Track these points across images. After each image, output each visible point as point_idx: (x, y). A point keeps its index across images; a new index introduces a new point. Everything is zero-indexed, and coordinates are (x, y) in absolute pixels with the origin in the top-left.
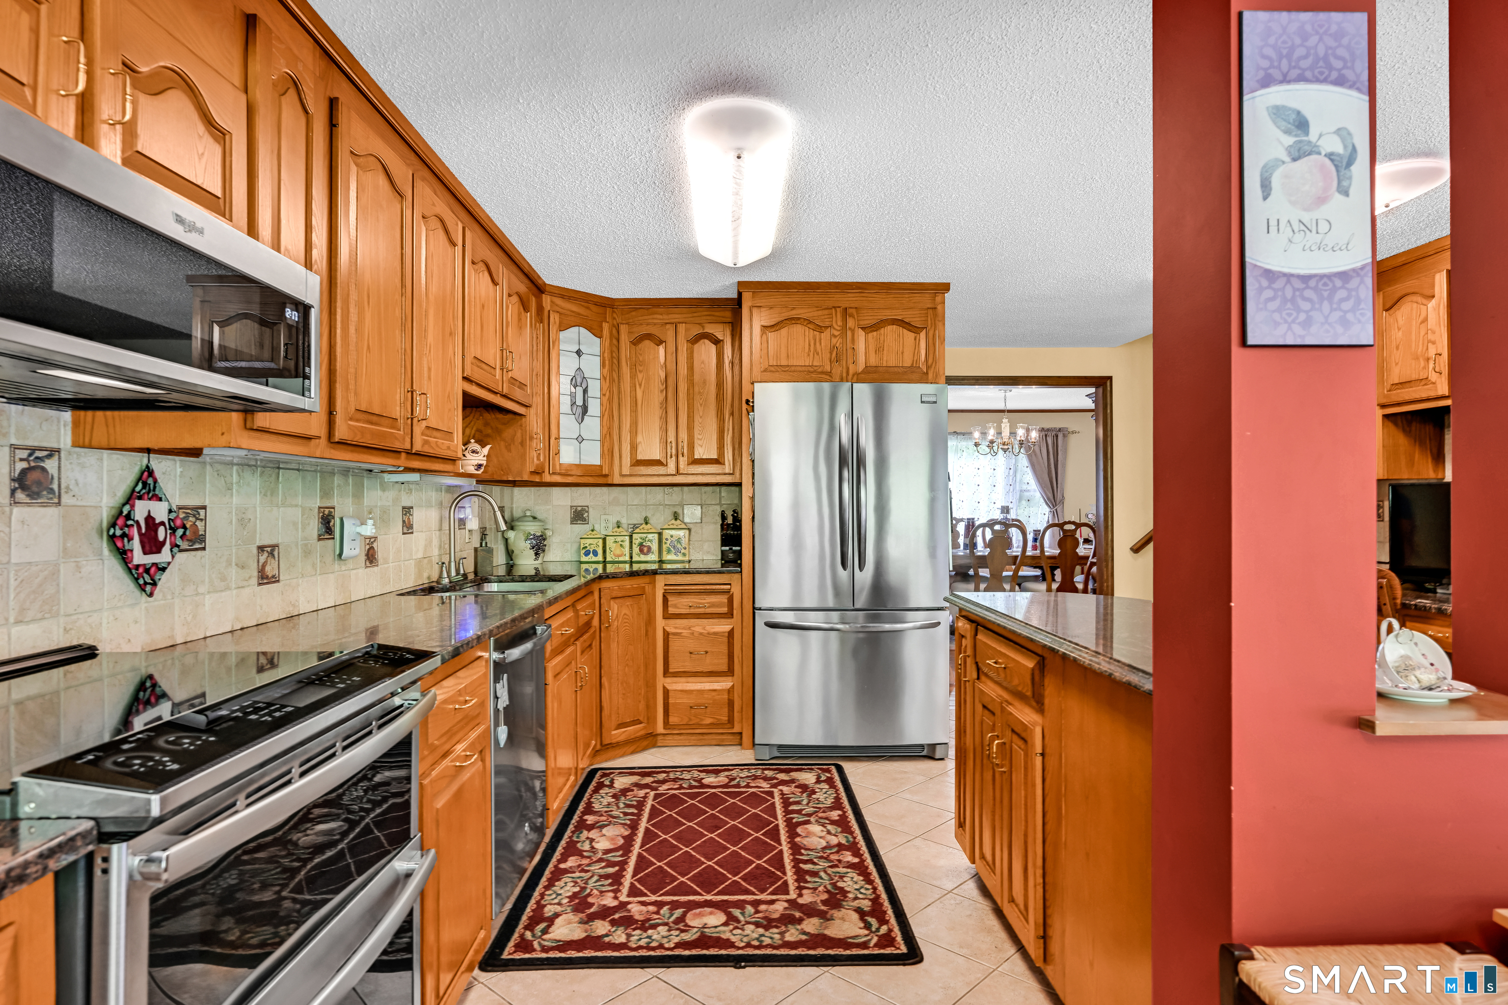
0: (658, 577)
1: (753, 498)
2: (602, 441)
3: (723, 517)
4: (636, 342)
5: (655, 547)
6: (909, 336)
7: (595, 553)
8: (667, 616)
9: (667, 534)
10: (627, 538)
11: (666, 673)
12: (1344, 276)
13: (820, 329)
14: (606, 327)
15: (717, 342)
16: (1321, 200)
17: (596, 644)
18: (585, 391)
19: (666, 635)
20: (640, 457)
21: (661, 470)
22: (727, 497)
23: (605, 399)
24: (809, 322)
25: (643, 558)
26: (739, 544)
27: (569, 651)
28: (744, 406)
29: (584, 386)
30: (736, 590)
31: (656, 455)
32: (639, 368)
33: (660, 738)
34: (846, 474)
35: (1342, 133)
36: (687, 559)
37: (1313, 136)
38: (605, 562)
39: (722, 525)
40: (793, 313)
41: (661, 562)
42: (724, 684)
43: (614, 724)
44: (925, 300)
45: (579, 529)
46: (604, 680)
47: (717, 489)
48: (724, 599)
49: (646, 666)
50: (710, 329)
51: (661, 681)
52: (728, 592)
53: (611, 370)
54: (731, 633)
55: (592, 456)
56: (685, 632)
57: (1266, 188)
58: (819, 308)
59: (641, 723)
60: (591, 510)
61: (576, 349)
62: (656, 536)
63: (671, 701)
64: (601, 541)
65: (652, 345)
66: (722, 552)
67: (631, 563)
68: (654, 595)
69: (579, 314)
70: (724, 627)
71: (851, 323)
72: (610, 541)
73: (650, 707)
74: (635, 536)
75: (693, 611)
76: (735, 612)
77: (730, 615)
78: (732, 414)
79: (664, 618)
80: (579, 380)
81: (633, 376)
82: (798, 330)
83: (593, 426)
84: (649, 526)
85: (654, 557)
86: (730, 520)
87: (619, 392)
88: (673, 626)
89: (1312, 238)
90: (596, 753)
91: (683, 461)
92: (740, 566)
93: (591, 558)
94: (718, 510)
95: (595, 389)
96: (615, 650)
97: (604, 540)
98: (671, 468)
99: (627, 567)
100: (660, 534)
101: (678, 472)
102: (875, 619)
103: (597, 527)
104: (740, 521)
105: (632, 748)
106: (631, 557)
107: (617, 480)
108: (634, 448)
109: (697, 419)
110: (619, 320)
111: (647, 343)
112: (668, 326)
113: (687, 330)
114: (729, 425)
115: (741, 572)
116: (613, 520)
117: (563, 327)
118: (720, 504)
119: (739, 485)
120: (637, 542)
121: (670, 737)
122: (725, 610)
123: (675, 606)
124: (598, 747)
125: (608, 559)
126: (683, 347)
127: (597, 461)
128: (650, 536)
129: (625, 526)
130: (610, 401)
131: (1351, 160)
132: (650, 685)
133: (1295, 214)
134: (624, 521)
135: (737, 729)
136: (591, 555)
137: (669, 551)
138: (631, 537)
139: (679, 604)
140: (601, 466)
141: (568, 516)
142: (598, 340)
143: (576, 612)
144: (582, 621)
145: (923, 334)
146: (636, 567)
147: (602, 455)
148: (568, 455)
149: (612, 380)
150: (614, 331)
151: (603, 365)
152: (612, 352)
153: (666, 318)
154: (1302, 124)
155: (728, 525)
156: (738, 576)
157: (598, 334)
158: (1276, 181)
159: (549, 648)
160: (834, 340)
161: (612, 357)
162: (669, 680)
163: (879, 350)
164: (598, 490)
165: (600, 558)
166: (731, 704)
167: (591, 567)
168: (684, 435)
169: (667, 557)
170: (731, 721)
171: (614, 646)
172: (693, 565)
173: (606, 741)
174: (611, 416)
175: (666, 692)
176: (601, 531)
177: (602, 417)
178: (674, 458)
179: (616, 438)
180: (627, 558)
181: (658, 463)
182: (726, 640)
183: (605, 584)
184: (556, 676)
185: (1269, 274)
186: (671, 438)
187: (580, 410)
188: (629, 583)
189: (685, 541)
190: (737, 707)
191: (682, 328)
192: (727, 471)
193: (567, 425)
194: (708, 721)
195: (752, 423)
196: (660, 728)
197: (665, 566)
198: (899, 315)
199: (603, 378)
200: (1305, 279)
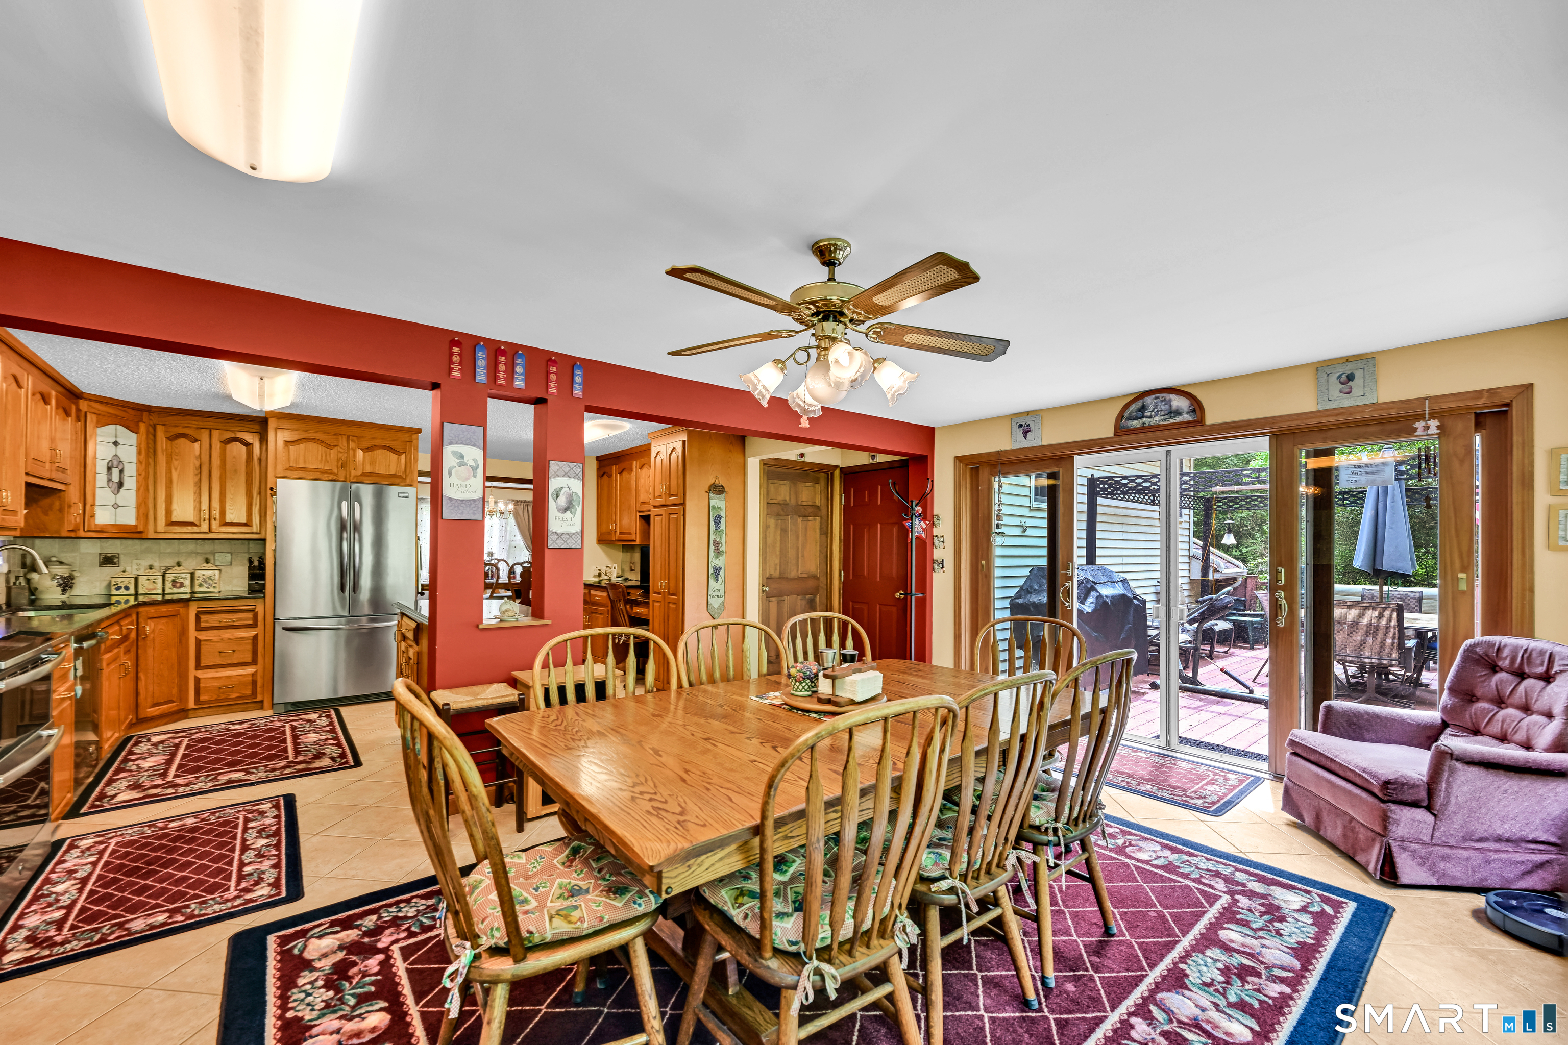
0: (191, 603)
1: (275, 550)
2: (138, 507)
3: (250, 561)
4: (173, 438)
5: (187, 582)
6: (394, 457)
7: (127, 588)
8: (199, 628)
9: (198, 574)
10: (160, 578)
11: (198, 666)
12: (474, 500)
13: (330, 447)
14: (142, 427)
15: (247, 444)
16: (467, 479)
17: (134, 649)
18: (121, 471)
19: (198, 642)
20: (174, 519)
21: (195, 529)
22: (254, 548)
23: (141, 478)
24: (321, 442)
25: (175, 590)
26: (264, 579)
27: (116, 650)
28: (269, 492)
29: (120, 468)
30: (260, 609)
31: (190, 517)
32: (174, 457)
33: (190, 712)
34: (345, 535)
35: (474, 460)
36: (217, 590)
37: (465, 460)
38: (136, 595)
39: (250, 568)
40: (309, 435)
41: (193, 593)
42: (249, 670)
43: (150, 701)
44: (406, 436)
45: (109, 571)
46: (141, 675)
47: (246, 542)
48: (250, 615)
49: (179, 663)
50: (240, 435)
51: (192, 673)
52: (253, 610)
53: (147, 456)
54: (255, 638)
55: (128, 518)
56: (215, 639)
57: (450, 474)
58: (329, 433)
59: (173, 702)
60: (122, 557)
61: (114, 440)
62: (189, 575)
63: (202, 685)
64: (133, 580)
65: (188, 442)
66: (249, 585)
67: (164, 594)
68: (188, 615)
69: (116, 415)
70: (250, 633)
71: (352, 445)
72: (142, 580)
73: (183, 690)
74: (167, 575)
75: (222, 624)
76: (259, 623)
77: (254, 625)
78: (260, 493)
79: (197, 630)
80: (115, 463)
81: (169, 463)
82: (312, 446)
83: (129, 495)
84: (181, 568)
85: (188, 590)
86: (256, 564)
87: (155, 473)
88: (203, 636)
89: (464, 489)
90: (131, 725)
91: (215, 525)
92: (264, 593)
93: (123, 591)
94: (247, 556)
95: (131, 470)
96: (150, 656)
97: (136, 579)
98: (205, 527)
99: (160, 598)
100: (192, 574)
101: (210, 531)
102: (374, 620)
103: (128, 569)
104: (264, 564)
105: (165, 721)
106: (164, 590)
107: (151, 535)
108: (169, 512)
109: (229, 496)
110: (155, 422)
111: (182, 440)
112: (203, 430)
113: (220, 434)
114: (256, 501)
115: (264, 597)
116: (146, 563)
117: (101, 423)
118: (248, 552)
119: (264, 540)
120: (170, 579)
121: (200, 711)
122: (250, 622)
123: (207, 622)
124: (134, 721)
125: (140, 592)
126: (217, 446)
127: (132, 521)
128: (183, 575)
129: (158, 568)
130: (146, 478)
131: (477, 468)
132: (183, 675)
133: (459, 482)
134: (156, 564)
135: (259, 698)
136: (123, 589)
137: (201, 585)
138: (163, 576)
139: (213, 620)
140: (136, 526)
141: (97, 561)
142: (135, 435)
143: (121, 626)
144: (125, 632)
145: (403, 456)
146: (168, 597)
147: (138, 518)
148: (103, 517)
149: (148, 464)
150: (151, 429)
151: (139, 453)
152: (148, 444)
153: (201, 424)
154: (462, 457)
155: (254, 567)
156: (262, 600)
157: (134, 429)
158: (453, 472)
159: (103, 646)
160: (340, 455)
161: (148, 447)
162: (200, 672)
163: (373, 463)
164: (129, 542)
165: (132, 591)
166: (254, 683)
167: (122, 599)
168: (216, 504)
169: (197, 589)
170: (254, 693)
171: (150, 651)
172: (222, 595)
173: (142, 715)
174: (147, 490)
175: (197, 680)
176: (132, 570)
177: (138, 490)
178: (207, 522)
179: (151, 506)
180: (160, 591)
181: (192, 524)
182: (251, 642)
183: (141, 609)
184: (108, 665)
185: (450, 499)
186: (205, 506)
187: (116, 485)
188: (164, 609)
189: (217, 577)
190: (259, 684)
191: (216, 433)
192: (255, 531)
193: (103, 495)
194: (235, 695)
195: (274, 503)
196: (191, 704)
197: (196, 596)
198: (387, 443)
199: (139, 462)
200: (462, 501)
